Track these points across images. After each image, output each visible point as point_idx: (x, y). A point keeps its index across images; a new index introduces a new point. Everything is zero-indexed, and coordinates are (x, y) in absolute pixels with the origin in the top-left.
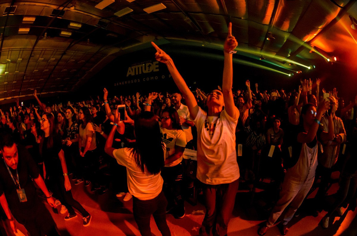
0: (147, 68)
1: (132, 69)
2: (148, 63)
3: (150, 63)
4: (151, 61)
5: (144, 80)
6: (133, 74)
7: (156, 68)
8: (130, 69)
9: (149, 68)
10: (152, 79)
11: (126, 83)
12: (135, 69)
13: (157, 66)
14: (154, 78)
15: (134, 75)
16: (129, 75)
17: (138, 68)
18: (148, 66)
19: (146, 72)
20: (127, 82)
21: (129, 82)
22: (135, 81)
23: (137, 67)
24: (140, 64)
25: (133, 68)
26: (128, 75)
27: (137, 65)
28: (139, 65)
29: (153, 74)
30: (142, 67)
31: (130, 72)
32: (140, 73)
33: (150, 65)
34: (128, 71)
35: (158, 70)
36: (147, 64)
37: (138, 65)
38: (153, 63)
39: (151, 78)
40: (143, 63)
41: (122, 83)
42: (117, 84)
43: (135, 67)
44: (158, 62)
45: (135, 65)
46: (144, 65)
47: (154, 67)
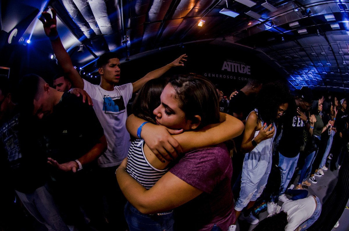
0: (242, 69)
1: (228, 65)
2: (243, 64)
3: (244, 66)
4: (245, 64)
5: (240, 78)
6: (229, 70)
8: (225, 63)
9: (244, 70)
10: (246, 80)
11: (221, 76)
12: (231, 65)
13: (249, 70)
15: (230, 70)
16: (225, 69)
17: (234, 66)
18: (243, 68)
19: (241, 72)
20: (223, 76)
21: (225, 76)
22: (231, 77)
23: (233, 64)
24: (236, 63)
25: (230, 63)
26: (223, 69)
28: (235, 63)
29: (245, 75)
30: (237, 66)
31: (226, 66)
32: (236, 71)
33: (244, 67)
35: (250, 73)
36: (241, 65)
37: (233, 63)
40: (239, 62)
41: (215, 76)
42: (209, 75)
43: (231, 63)
44: (249, 67)
45: (231, 62)
46: (239, 65)
47: (247, 70)
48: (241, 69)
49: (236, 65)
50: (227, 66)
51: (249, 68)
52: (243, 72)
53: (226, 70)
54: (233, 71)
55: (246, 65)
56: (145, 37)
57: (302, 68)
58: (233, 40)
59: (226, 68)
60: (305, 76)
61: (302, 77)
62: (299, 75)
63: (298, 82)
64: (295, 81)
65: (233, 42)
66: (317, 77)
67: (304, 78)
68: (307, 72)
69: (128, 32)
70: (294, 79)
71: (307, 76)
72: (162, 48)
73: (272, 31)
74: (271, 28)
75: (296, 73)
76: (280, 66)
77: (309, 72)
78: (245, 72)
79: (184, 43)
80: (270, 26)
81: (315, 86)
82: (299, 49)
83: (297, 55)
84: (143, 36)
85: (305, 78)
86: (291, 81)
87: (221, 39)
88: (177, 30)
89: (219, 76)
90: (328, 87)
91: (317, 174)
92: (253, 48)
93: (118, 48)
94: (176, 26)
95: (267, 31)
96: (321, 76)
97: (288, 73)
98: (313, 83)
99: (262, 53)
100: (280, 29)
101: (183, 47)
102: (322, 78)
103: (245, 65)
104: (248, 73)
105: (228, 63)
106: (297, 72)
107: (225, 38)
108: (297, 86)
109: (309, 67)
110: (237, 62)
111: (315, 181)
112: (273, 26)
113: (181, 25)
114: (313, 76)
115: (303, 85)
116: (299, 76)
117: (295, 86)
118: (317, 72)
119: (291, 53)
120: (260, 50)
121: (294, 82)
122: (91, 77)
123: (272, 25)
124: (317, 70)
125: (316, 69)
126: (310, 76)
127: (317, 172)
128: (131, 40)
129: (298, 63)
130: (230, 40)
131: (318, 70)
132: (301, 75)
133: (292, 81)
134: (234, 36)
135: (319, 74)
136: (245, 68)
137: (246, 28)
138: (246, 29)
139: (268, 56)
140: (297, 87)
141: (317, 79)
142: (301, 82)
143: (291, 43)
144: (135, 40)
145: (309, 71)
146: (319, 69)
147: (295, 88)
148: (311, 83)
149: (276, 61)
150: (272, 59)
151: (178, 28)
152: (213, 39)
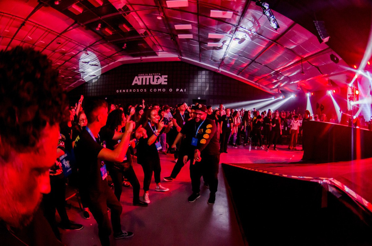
0: (155, 80)
1: (139, 79)
5: (151, 90)
8: (136, 78)
9: (157, 81)
12: (142, 79)
13: (166, 80)
14: (162, 90)
15: (141, 84)
17: (146, 79)
18: (157, 79)
19: (155, 83)
20: (132, 91)
21: (134, 91)
22: (142, 90)
23: (144, 77)
25: (140, 77)
26: (133, 84)
27: (144, 76)
29: (160, 86)
30: (150, 79)
31: (136, 81)
32: (148, 83)
34: (134, 81)
35: (166, 83)
37: (146, 76)
38: (162, 76)
39: (159, 89)
41: (126, 91)
43: (142, 77)
44: (166, 76)
45: (142, 76)
46: (152, 77)
47: (163, 80)
48: (153, 81)
49: (148, 77)
50: (138, 80)
51: (165, 78)
52: (157, 83)
53: (136, 84)
54: (144, 83)
55: (161, 76)
59: (136, 83)
78: (158, 83)
89: (129, 91)
103: (159, 75)
104: (163, 83)
105: (139, 77)
110: (150, 74)
136: (159, 78)
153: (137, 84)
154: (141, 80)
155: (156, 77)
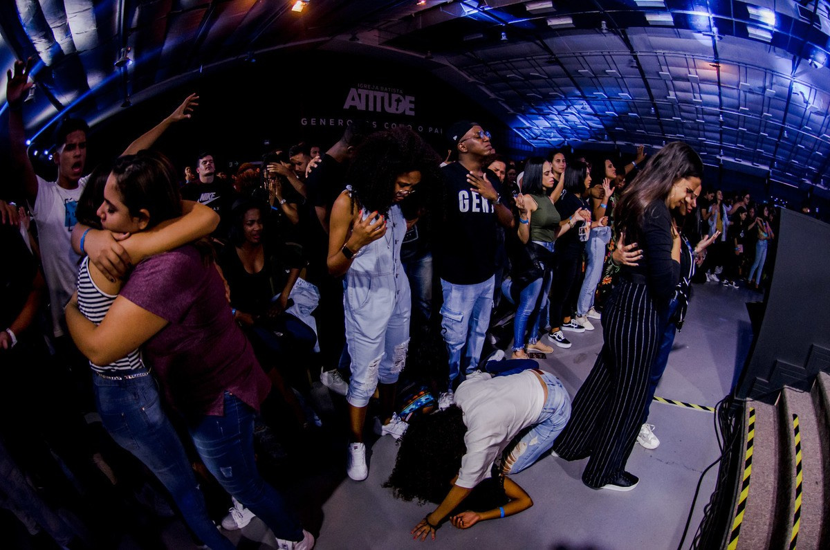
0: (394, 104)
1: (359, 95)
2: (396, 93)
3: (398, 96)
4: (401, 92)
5: (387, 126)
6: (361, 106)
7: (411, 109)
8: (353, 92)
11: (340, 122)
12: (367, 96)
13: (412, 106)
15: (363, 108)
16: (351, 106)
17: (375, 97)
18: (396, 100)
19: (392, 110)
23: (371, 94)
24: (380, 90)
25: (363, 92)
26: (346, 106)
27: (370, 90)
28: (377, 90)
29: (401, 118)
30: (383, 99)
31: (353, 99)
32: (379, 109)
34: (349, 98)
35: (413, 113)
36: (393, 95)
37: (374, 90)
38: (406, 97)
40: (386, 89)
41: (328, 122)
42: (313, 122)
43: (366, 92)
44: (413, 99)
45: (367, 89)
46: (386, 96)
47: (406, 106)
48: (390, 105)
49: (379, 95)
50: (357, 99)
51: (411, 102)
52: (397, 109)
53: (353, 108)
54: (371, 109)
55: (404, 95)
56: (168, 45)
57: (550, 100)
58: (377, 38)
59: (353, 103)
60: (556, 118)
61: (547, 119)
62: (540, 115)
63: (537, 132)
64: (529, 128)
65: (376, 44)
66: (588, 122)
67: (555, 123)
68: (564, 110)
69: (131, 38)
70: (528, 125)
71: (563, 118)
72: (205, 67)
73: (479, 18)
74: (476, 11)
75: (534, 111)
76: (493, 96)
77: (569, 110)
78: (400, 112)
79: (255, 53)
80: (474, 8)
81: (585, 141)
82: (543, 60)
83: (538, 72)
84: (163, 44)
85: (558, 122)
86: (518, 129)
87: (346, 38)
88: (243, 22)
89: (336, 122)
90: (618, 143)
91: (570, 326)
92: (424, 57)
93: (108, 79)
94: (241, 14)
95: (466, 18)
96: (601, 120)
97: (512, 111)
98: (578, 134)
99: (447, 66)
100: (499, 16)
101: (254, 61)
102: (603, 124)
103: (402, 95)
104: (408, 113)
105: (360, 91)
106: (535, 109)
107: (357, 36)
108: (536, 139)
109: (569, 100)
110: (382, 88)
111: (565, 341)
112: (483, 8)
113: (254, 11)
114: (579, 118)
115: (551, 138)
116: (541, 118)
117: (529, 139)
118: (589, 110)
119: (523, 68)
120: (444, 61)
121: (527, 130)
122: (50, 159)
123: (479, 6)
124: (592, 108)
125: (589, 104)
126: (571, 118)
127: (570, 322)
128: (136, 57)
129: (539, 89)
130: (370, 38)
131: (595, 106)
132: (545, 116)
133: (522, 129)
134: (380, 30)
135: (595, 115)
136: (401, 101)
137: (413, 13)
138: (411, 15)
139: (462, 73)
140: (534, 143)
141: (589, 126)
142: (545, 132)
143: (524, 47)
144: (146, 56)
145: (568, 107)
146: (597, 104)
147: (530, 145)
148: (573, 134)
149: (482, 85)
150: (471, 80)
151: (245, 17)
152: (327, 38)
153: (356, 107)
154: (363, 97)
155: (395, 97)
